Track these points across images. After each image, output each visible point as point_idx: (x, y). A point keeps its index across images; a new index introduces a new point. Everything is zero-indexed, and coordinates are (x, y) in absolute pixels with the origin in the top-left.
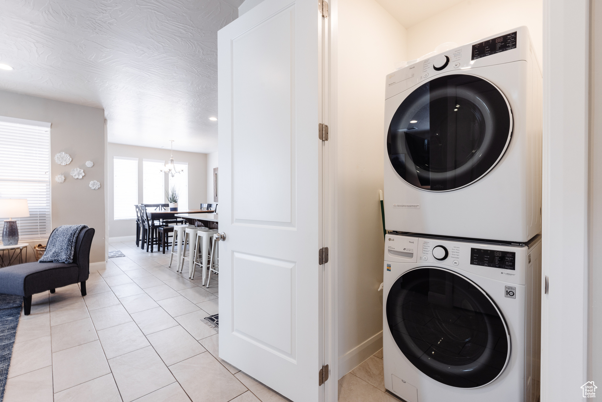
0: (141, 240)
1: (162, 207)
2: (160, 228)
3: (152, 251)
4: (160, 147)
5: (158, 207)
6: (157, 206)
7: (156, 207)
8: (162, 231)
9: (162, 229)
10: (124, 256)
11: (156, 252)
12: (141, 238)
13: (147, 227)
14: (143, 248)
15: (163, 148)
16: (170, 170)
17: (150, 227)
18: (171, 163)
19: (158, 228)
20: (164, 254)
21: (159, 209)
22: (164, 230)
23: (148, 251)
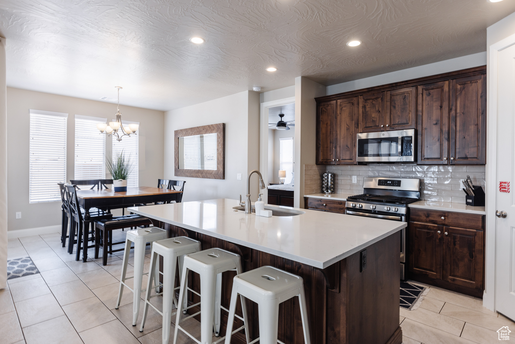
0: (68, 237)
1: (103, 186)
2: (99, 223)
3: (85, 260)
4: (100, 99)
5: (97, 186)
6: (95, 182)
7: (93, 186)
8: (102, 228)
9: (103, 224)
10: (38, 272)
11: (91, 261)
12: (68, 234)
13: (77, 220)
14: (70, 251)
15: (105, 100)
16: (115, 131)
17: (83, 221)
18: (117, 121)
19: (96, 222)
20: (105, 267)
21: (97, 188)
22: (106, 226)
23: (78, 259)
